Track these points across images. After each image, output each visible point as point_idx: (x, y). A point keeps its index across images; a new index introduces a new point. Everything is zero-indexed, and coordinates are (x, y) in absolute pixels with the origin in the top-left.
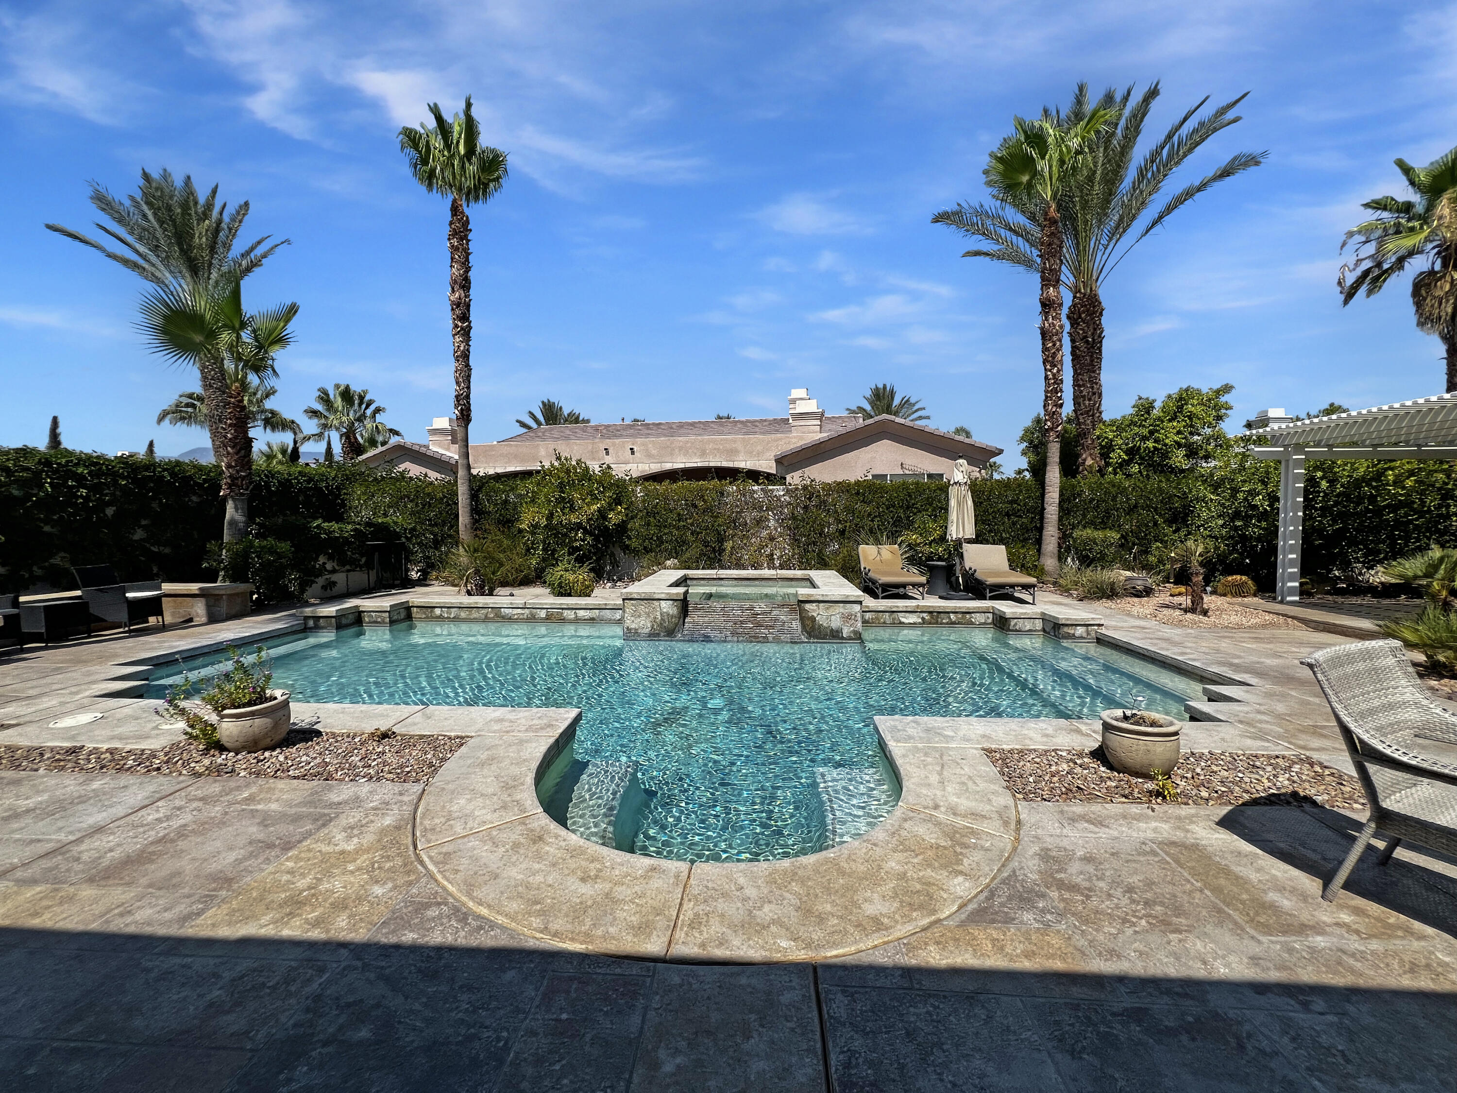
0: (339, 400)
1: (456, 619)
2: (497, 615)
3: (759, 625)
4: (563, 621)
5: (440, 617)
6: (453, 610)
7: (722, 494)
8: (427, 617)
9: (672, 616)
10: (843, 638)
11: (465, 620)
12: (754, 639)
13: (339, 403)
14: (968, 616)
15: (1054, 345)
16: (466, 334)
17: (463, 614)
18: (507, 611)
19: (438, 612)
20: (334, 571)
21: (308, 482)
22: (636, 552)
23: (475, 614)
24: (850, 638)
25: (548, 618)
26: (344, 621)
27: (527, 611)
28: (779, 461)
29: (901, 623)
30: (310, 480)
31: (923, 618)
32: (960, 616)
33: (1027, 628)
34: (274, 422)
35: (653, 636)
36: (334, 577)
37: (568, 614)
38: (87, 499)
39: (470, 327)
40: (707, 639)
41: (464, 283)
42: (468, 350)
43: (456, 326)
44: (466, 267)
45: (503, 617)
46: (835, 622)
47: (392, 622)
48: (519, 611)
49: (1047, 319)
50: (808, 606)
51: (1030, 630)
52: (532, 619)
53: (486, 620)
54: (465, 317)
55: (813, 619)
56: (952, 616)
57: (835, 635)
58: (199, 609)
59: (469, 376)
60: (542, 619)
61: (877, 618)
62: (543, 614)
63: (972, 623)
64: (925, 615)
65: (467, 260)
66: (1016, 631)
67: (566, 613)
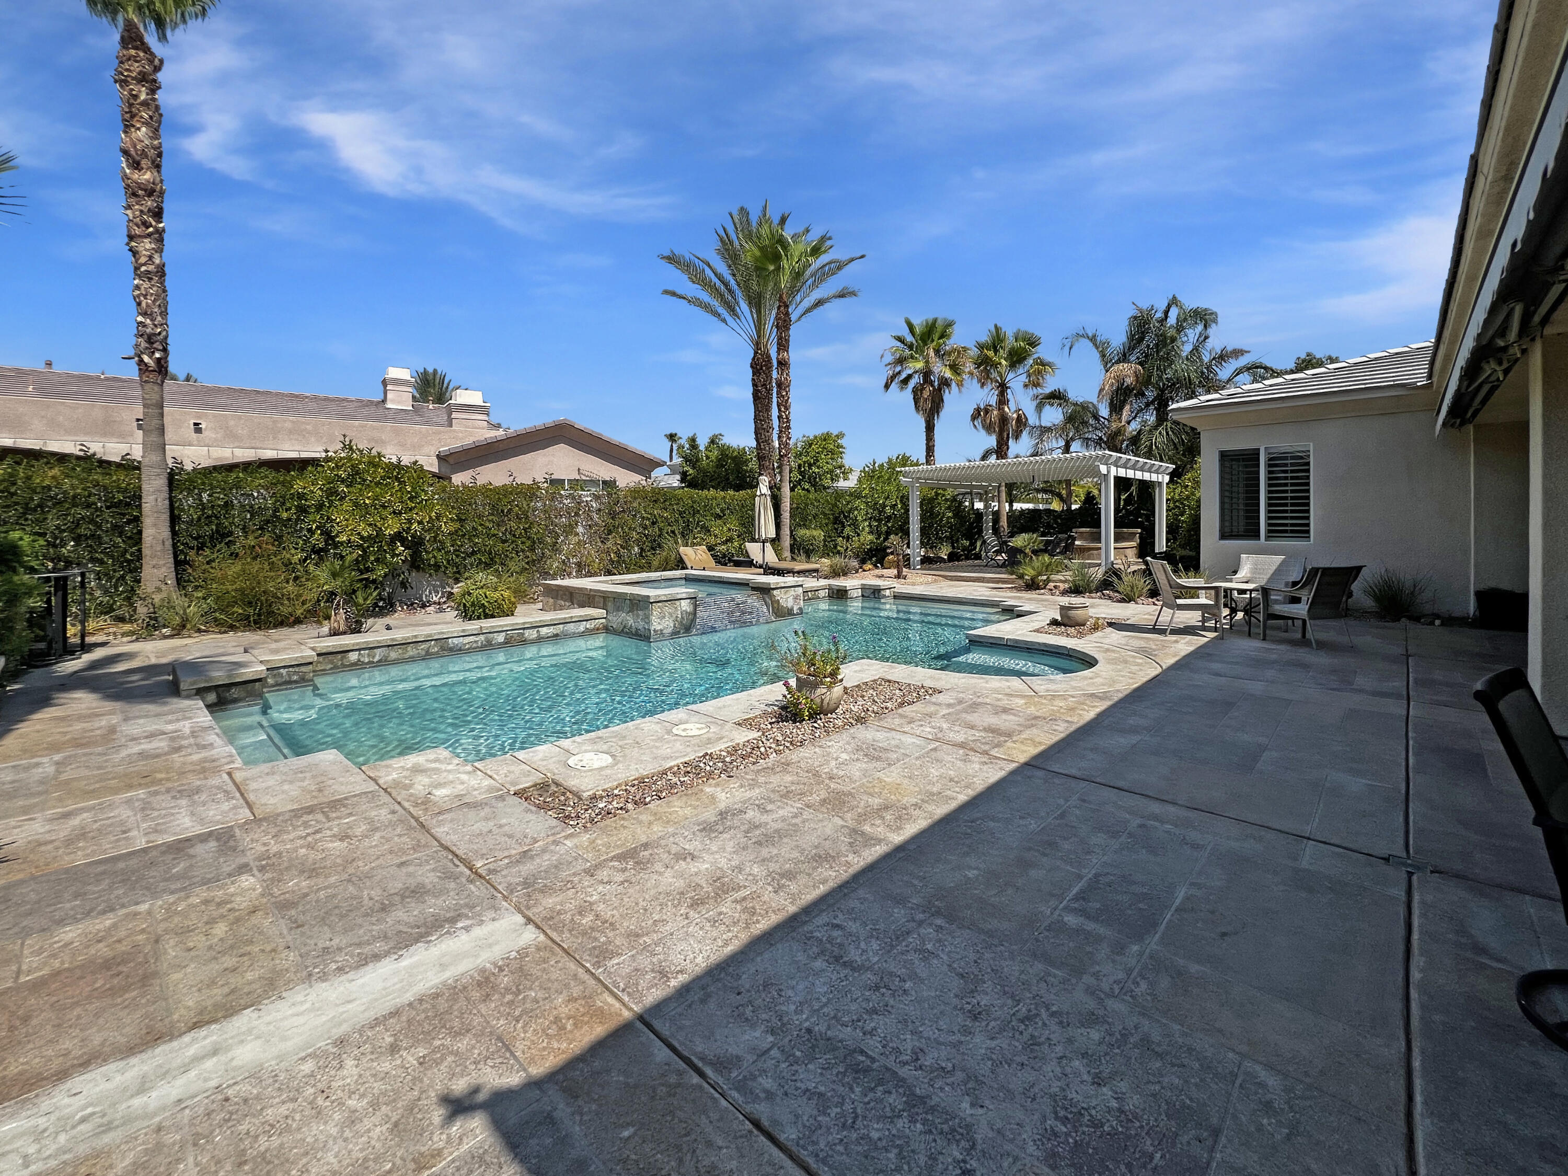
1: (384, 663)
2: (442, 649)
3: (743, 613)
4: (524, 642)
6: (378, 651)
8: (335, 667)
9: (689, 613)
10: (794, 615)
11: (396, 662)
12: (744, 624)
14: (817, 593)
18: (456, 641)
19: (353, 657)
24: (798, 614)
25: (508, 642)
28: (441, 458)
35: (675, 634)
40: (714, 630)
45: (451, 649)
46: (790, 603)
48: (472, 639)
50: (776, 592)
55: (778, 602)
57: (790, 613)
60: (500, 644)
62: (501, 637)
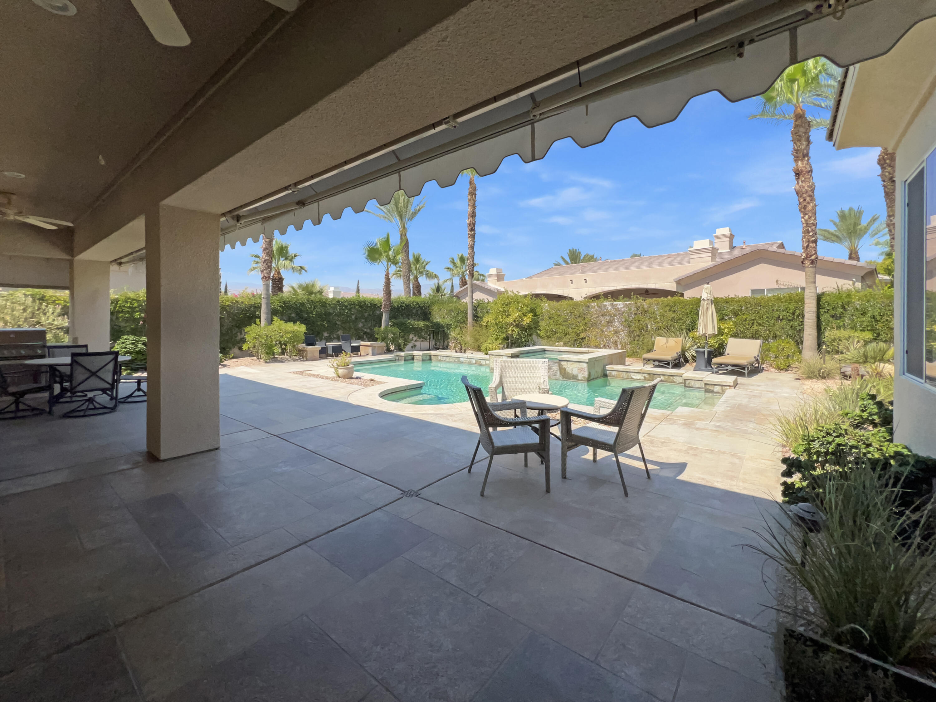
0: (459, 262)
5: (440, 360)
7: (589, 307)
10: (578, 380)
13: (458, 263)
14: (671, 378)
15: (805, 200)
16: (473, 237)
17: (447, 359)
18: (461, 359)
19: (439, 358)
20: (416, 341)
21: (417, 304)
22: (543, 338)
23: (451, 360)
24: (582, 380)
25: (476, 363)
26: (407, 358)
27: (468, 360)
28: (678, 282)
29: (632, 378)
30: (418, 304)
31: (645, 377)
32: (667, 377)
33: (697, 386)
34: (430, 276)
36: (416, 343)
37: (483, 362)
38: (347, 313)
39: (475, 234)
41: (473, 215)
42: (474, 245)
43: (469, 234)
44: (474, 207)
45: (460, 362)
46: (575, 372)
47: (423, 360)
49: (798, 183)
50: (562, 363)
51: (699, 388)
52: (470, 363)
53: (455, 362)
54: (472, 230)
55: (565, 369)
56: (662, 377)
57: (575, 378)
58: (370, 350)
59: (473, 256)
60: (474, 363)
61: (619, 375)
62: (474, 361)
63: (674, 382)
64: (646, 375)
65: (475, 204)
66: (690, 387)
67: (482, 361)
